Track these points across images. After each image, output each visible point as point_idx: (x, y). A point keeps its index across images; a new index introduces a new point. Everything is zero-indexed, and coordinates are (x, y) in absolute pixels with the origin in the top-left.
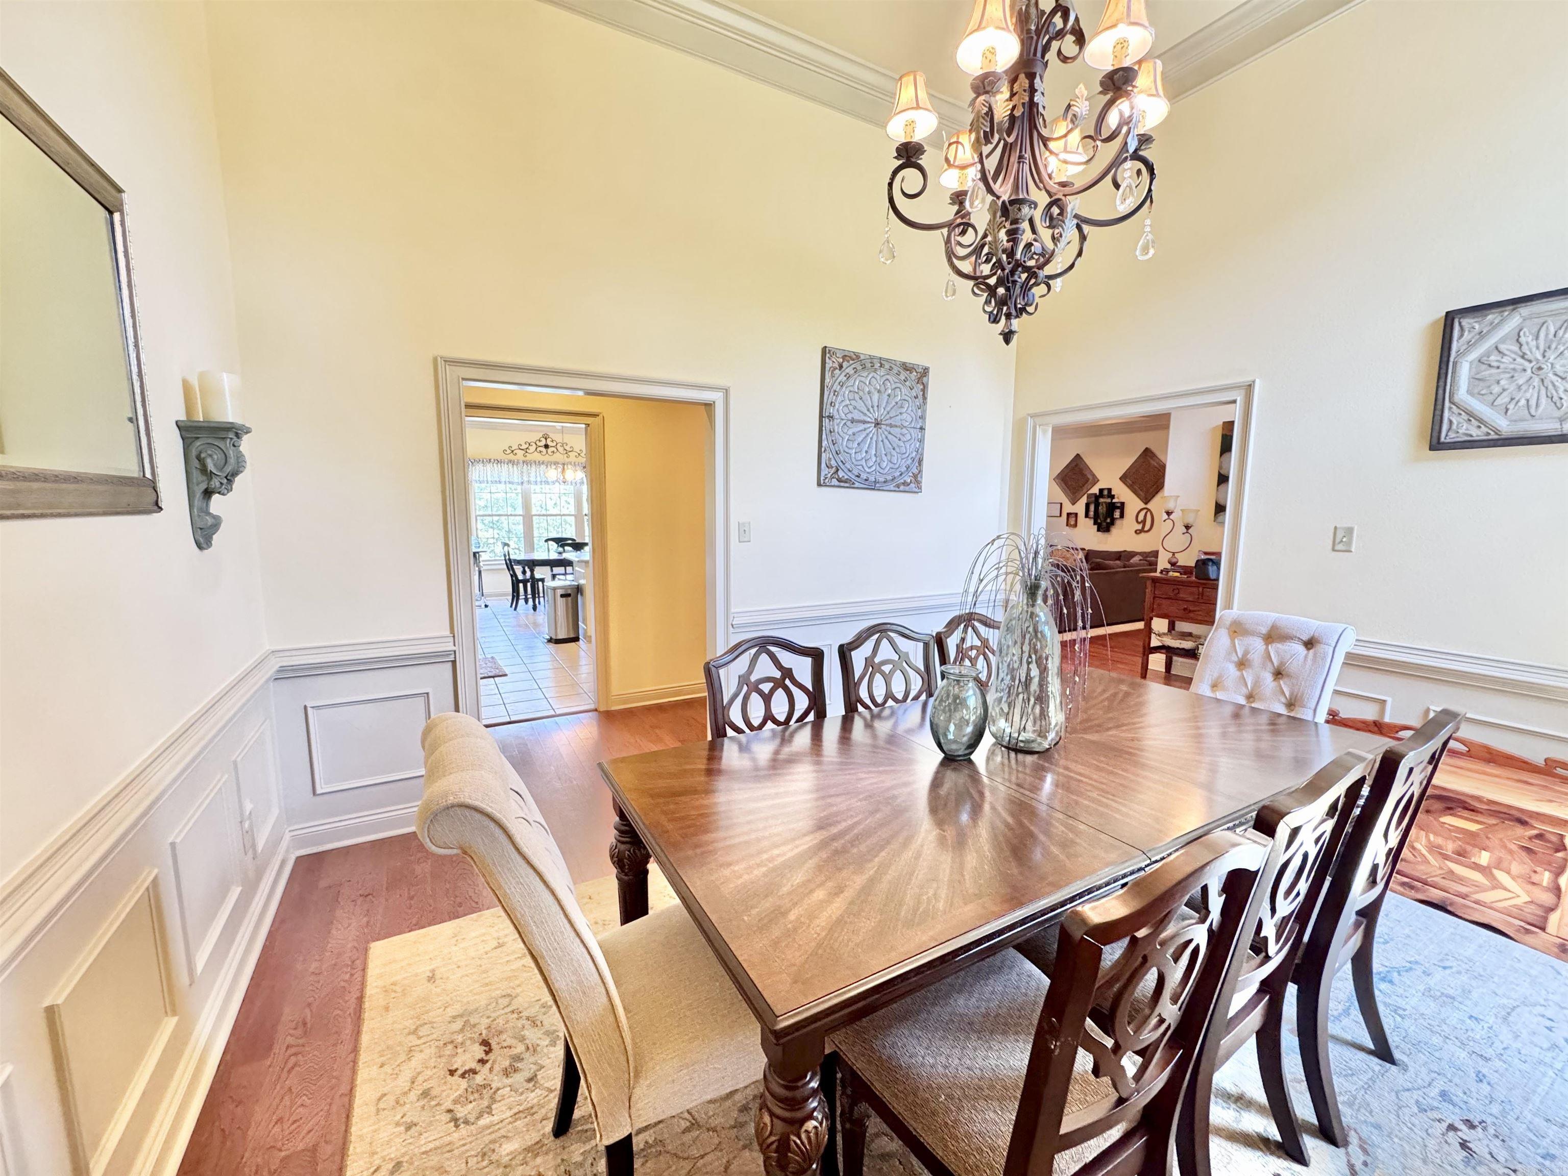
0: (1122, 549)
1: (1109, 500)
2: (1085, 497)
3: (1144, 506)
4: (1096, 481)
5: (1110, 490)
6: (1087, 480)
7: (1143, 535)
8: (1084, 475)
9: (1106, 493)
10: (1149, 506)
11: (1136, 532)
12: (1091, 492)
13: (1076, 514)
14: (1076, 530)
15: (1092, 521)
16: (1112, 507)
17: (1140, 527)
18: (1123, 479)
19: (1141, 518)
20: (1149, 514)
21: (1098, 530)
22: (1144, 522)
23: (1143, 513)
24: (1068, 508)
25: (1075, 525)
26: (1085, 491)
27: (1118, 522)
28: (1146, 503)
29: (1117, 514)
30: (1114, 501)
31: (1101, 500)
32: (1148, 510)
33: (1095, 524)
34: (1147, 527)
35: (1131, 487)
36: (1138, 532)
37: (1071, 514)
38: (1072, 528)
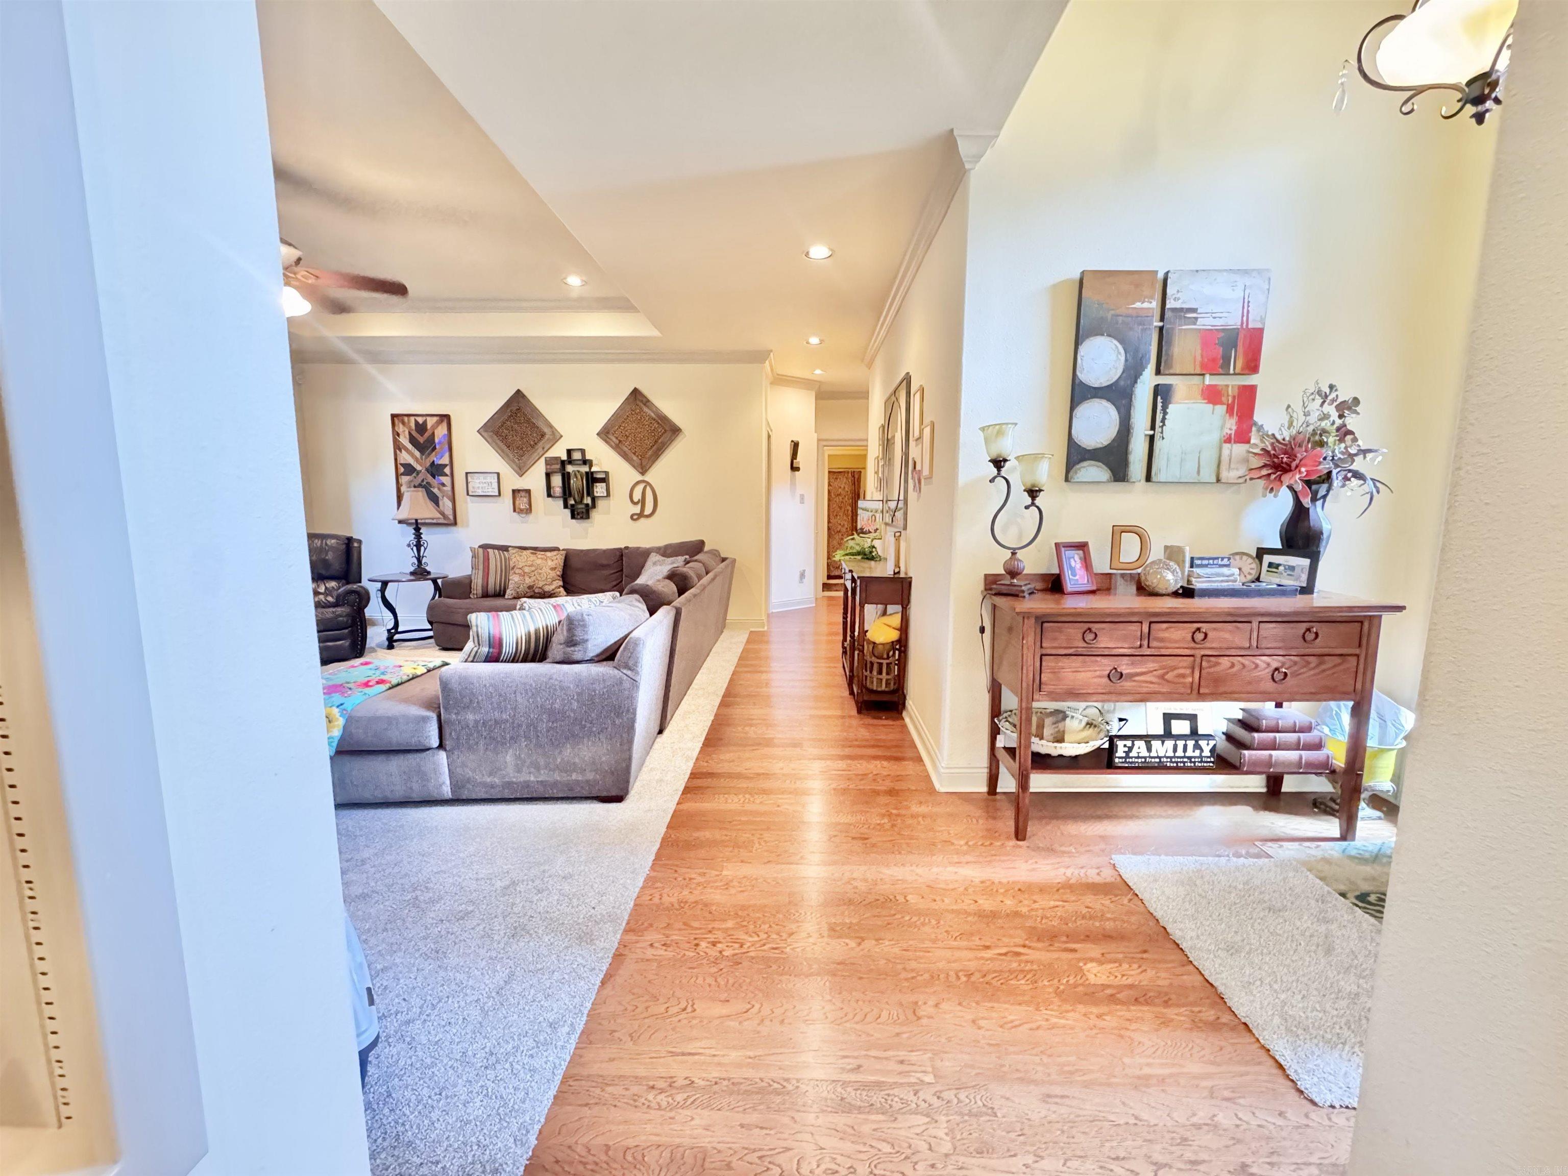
0: (622, 546)
1: (585, 469)
2: (543, 460)
3: (640, 478)
4: (556, 437)
5: (583, 451)
6: (543, 435)
7: (642, 520)
8: (534, 426)
9: (577, 456)
10: (648, 477)
11: (632, 517)
12: (552, 453)
13: (528, 492)
14: (531, 517)
15: (561, 503)
16: (592, 479)
17: (637, 509)
18: (605, 434)
19: (637, 496)
20: (648, 490)
21: (573, 517)
22: (643, 501)
23: (640, 488)
24: (512, 481)
25: (529, 510)
26: (540, 451)
27: (600, 504)
28: (643, 473)
29: (599, 489)
30: (593, 469)
31: (570, 468)
32: (648, 483)
33: (566, 506)
34: (648, 510)
35: (617, 448)
36: (635, 517)
37: (519, 491)
38: (523, 515)
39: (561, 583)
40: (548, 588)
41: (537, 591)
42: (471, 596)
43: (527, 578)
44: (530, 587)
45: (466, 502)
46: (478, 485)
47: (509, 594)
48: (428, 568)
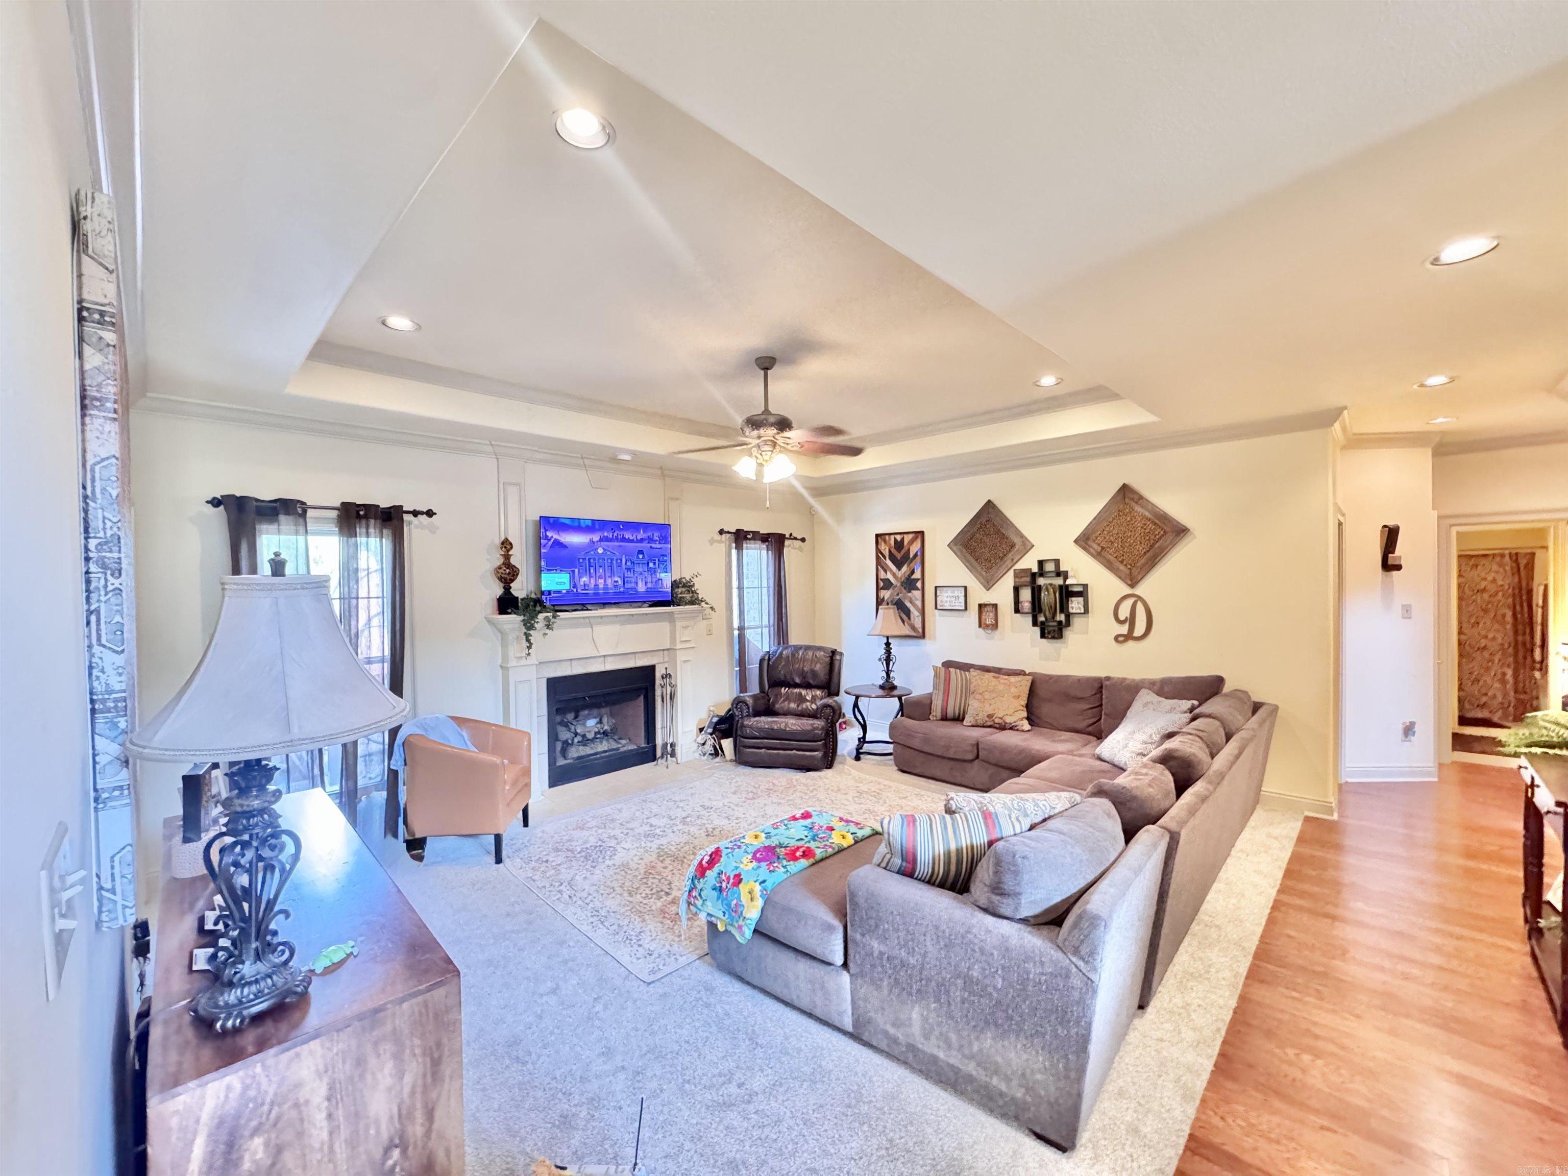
0: (1102, 674)
1: (1059, 581)
2: (1011, 573)
3: (1128, 591)
4: (1027, 546)
5: (1057, 562)
6: (1013, 546)
7: (1131, 643)
8: (1004, 537)
9: (1050, 567)
10: (1140, 590)
11: (1116, 638)
12: (1021, 565)
13: (995, 606)
14: (997, 633)
15: (1029, 619)
16: (1066, 593)
17: (1124, 629)
18: (1083, 541)
19: (1124, 613)
20: (1140, 606)
21: (1043, 636)
22: (1132, 620)
23: (1129, 603)
24: (979, 595)
25: (995, 626)
26: (1009, 563)
27: (1076, 622)
28: (1132, 586)
29: (1075, 605)
30: (1068, 582)
31: (1041, 581)
32: (1139, 598)
33: (1035, 624)
34: (1139, 630)
35: (1099, 556)
36: (1121, 639)
37: (986, 605)
38: (989, 632)
39: (1025, 714)
40: (1009, 720)
41: (997, 721)
42: (931, 717)
43: (987, 705)
44: (990, 716)
45: (934, 615)
46: (945, 599)
47: (968, 720)
48: (895, 683)
